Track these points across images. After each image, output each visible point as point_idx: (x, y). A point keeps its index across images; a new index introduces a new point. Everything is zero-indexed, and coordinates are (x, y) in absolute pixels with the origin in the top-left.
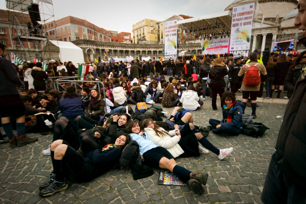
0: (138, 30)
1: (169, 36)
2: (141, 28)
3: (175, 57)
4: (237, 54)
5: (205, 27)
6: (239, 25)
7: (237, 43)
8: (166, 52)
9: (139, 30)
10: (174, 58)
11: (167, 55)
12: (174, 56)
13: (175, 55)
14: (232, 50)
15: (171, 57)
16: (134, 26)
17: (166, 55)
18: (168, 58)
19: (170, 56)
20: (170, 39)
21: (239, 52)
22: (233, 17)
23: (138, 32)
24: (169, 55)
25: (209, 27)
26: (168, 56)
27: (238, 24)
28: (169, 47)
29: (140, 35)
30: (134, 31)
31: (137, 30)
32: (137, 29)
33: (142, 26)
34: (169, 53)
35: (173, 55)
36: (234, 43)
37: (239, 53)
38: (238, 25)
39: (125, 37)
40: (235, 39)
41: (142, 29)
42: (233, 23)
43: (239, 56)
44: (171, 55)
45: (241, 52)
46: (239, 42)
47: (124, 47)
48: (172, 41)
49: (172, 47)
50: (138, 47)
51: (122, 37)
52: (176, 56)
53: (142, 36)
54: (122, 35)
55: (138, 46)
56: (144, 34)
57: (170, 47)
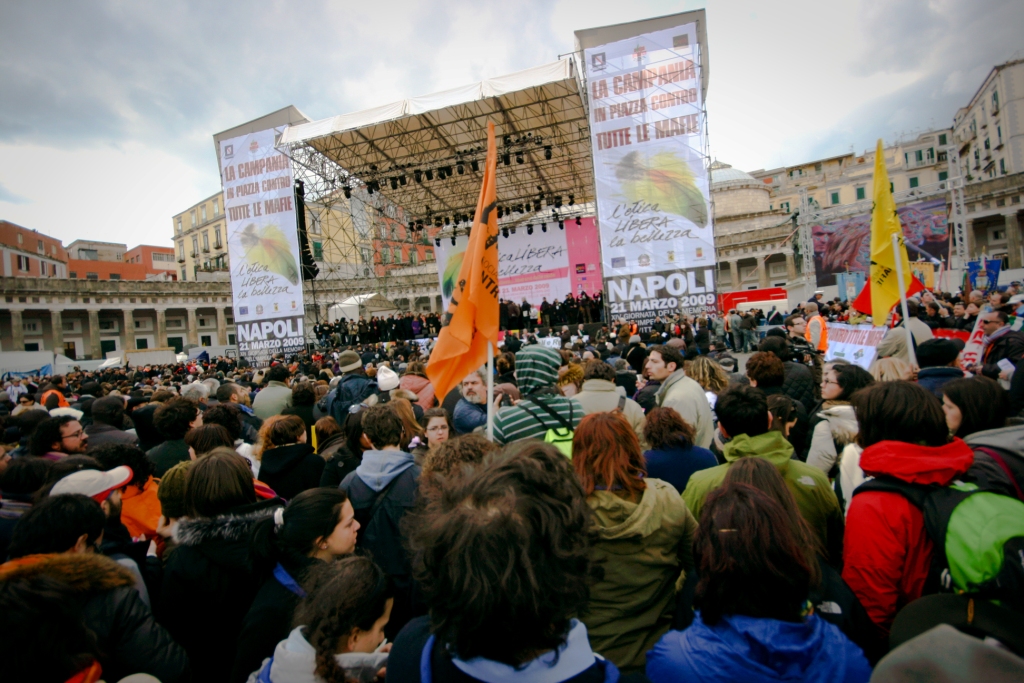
0: (196, 232)
1: (251, 214)
2: (207, 224)
3: (295, 327)
4: (652, 294)
5: (445, 164)
6: (633, 139)
7: (642, 233)
8: (243, 305)
9: (199, 233)
10: (291, 334)
11: (251, 323)
12: (289, 322)
13: (294, 319)
14: (619, 272)
15: (274, 328)
16: (178, 218)
17: (243, 324)
18: (253, 335)
19: (264, 325)
20: (257, 231)
21: (660, 279)
22: (595, 97)
23: (195, 240)
24: (259, 322)
25: (470, 158)
26: (255, 326)
27: (627, 129)
28: (257, 275)
29: (206, 251)
30: (179, 237)
31: (192, 234)
32: (191, 231)
33: (211, 218)
34: (260, 309)
35: (284, 319)
36: (621, 235)
37: (660, 287)
38: (628, 136)
39: (157, 265)
40: (621, 211)
41: (211, 230)
42: (596, 128)
43: (664, 300)
44: (273, 320)
45: (671, 278)
46: (651, 228)
47: (94, 294)
48: (269, 244)
49: (270, 274)
50: (175, 295)
51: (140, 262)
52: (300, 322)
53: (214, 253)
54: (141, 257)
55: (176, 289)
56: (218, 247)
57: (262, 274)
